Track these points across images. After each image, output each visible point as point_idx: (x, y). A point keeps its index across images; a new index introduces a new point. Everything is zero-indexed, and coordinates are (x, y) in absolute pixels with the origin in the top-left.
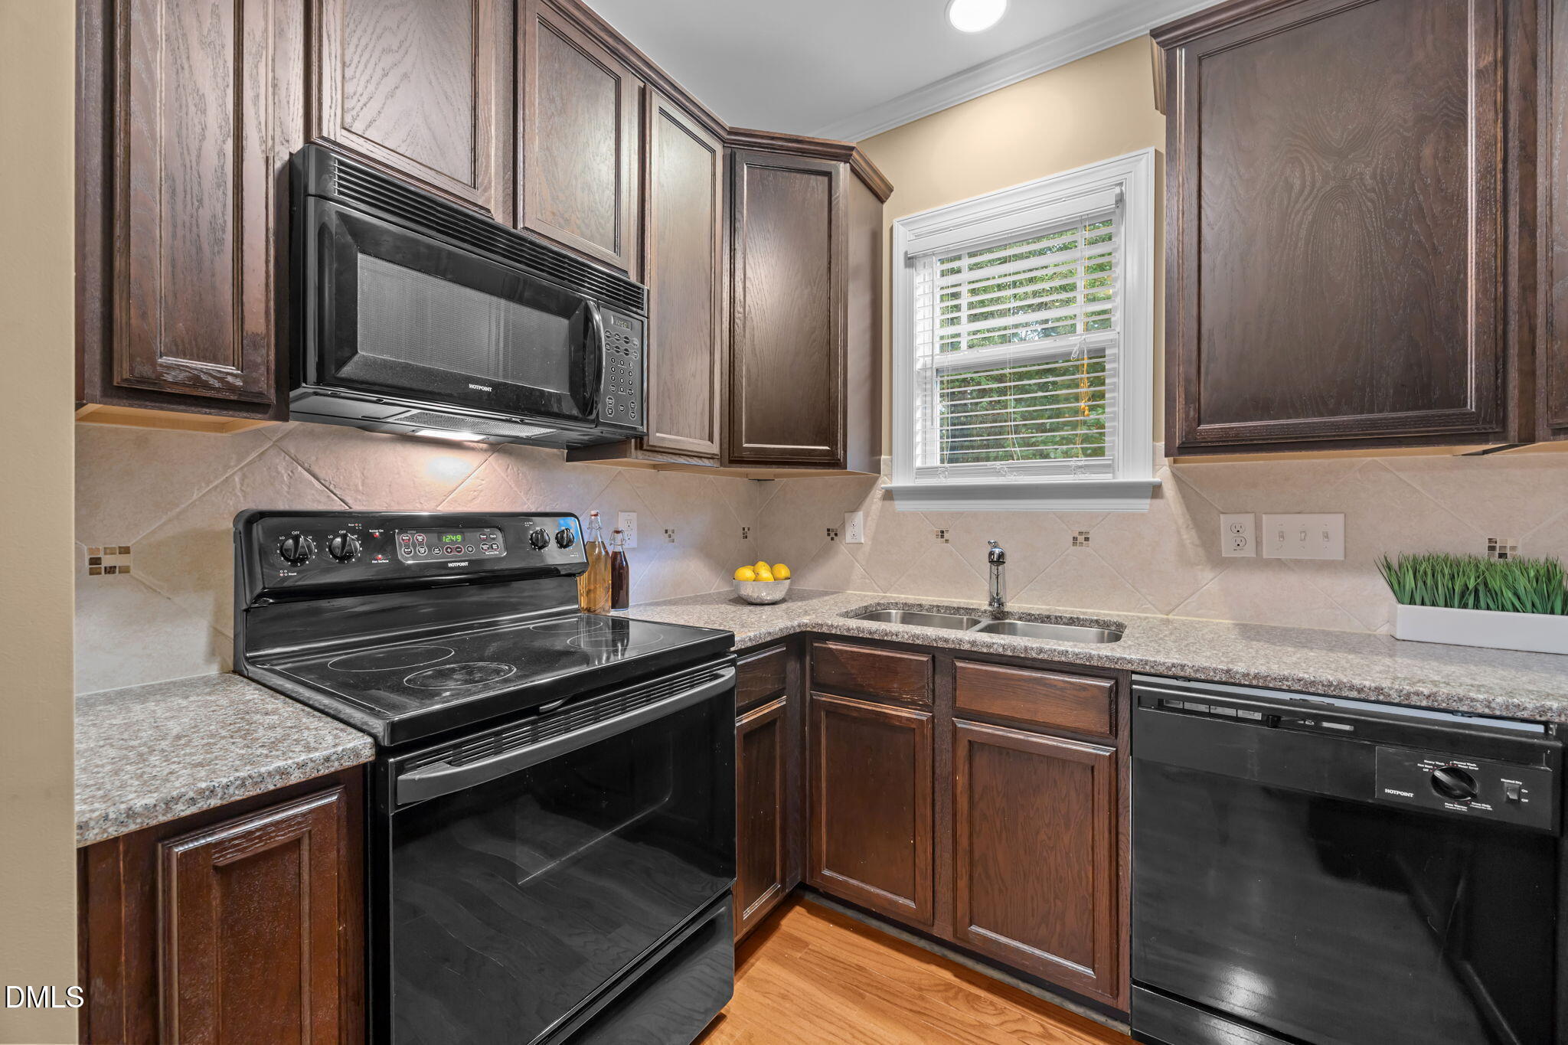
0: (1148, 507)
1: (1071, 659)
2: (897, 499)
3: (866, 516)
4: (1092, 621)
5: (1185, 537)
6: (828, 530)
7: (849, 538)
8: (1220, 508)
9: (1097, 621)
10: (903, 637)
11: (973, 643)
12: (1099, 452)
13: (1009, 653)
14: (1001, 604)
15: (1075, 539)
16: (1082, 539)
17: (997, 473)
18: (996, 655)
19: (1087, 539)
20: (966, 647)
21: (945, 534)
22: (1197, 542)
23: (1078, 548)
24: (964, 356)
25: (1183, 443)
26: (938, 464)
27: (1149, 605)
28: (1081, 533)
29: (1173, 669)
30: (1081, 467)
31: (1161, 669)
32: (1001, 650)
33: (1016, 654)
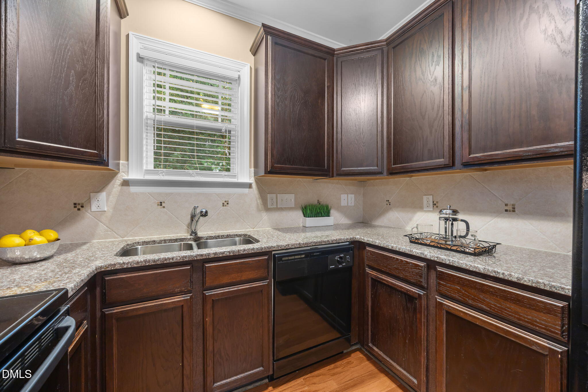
0: (248, 191)
1: (256, 251)
2: (132, 186)
3: (108, 195)
4: (235, 235)
5: (258, 202)
6: (75, 204)
7: (94, 208)
8: (267, 192)
9: (236, 235)
10: (177, 259)
11: (215, 254)
12: (228, 170)
13: (232, 254)
14: (196, 234)
15: (223, 204)
16: (226, 204)
17: (190, 175)
18: (226, 256)
19: (228, 204)
20: (212, 256)
21: (163, 204)
22: (262, 203)
23: (225, 207)
24: (167, 117)
25: (270, 170)
26: (153, 169)
27: (249, 227)
28: (225, 201)
29: (286, 247)
30: (226, 175)
31: (283, 247)
32: (228, 254)
33: (234, 254)
